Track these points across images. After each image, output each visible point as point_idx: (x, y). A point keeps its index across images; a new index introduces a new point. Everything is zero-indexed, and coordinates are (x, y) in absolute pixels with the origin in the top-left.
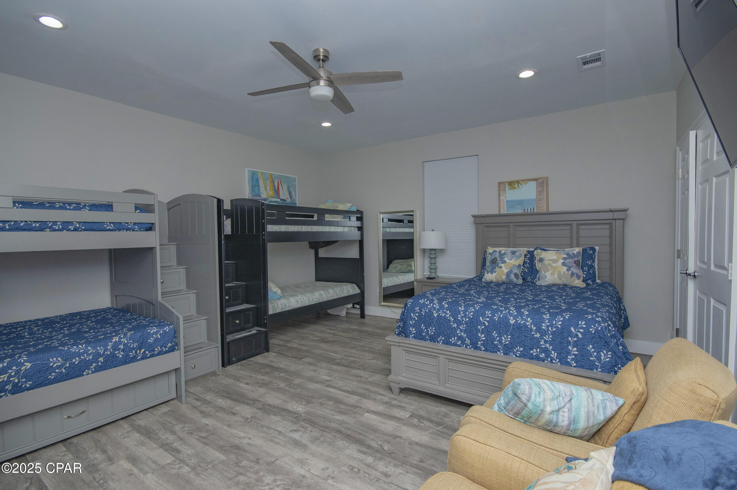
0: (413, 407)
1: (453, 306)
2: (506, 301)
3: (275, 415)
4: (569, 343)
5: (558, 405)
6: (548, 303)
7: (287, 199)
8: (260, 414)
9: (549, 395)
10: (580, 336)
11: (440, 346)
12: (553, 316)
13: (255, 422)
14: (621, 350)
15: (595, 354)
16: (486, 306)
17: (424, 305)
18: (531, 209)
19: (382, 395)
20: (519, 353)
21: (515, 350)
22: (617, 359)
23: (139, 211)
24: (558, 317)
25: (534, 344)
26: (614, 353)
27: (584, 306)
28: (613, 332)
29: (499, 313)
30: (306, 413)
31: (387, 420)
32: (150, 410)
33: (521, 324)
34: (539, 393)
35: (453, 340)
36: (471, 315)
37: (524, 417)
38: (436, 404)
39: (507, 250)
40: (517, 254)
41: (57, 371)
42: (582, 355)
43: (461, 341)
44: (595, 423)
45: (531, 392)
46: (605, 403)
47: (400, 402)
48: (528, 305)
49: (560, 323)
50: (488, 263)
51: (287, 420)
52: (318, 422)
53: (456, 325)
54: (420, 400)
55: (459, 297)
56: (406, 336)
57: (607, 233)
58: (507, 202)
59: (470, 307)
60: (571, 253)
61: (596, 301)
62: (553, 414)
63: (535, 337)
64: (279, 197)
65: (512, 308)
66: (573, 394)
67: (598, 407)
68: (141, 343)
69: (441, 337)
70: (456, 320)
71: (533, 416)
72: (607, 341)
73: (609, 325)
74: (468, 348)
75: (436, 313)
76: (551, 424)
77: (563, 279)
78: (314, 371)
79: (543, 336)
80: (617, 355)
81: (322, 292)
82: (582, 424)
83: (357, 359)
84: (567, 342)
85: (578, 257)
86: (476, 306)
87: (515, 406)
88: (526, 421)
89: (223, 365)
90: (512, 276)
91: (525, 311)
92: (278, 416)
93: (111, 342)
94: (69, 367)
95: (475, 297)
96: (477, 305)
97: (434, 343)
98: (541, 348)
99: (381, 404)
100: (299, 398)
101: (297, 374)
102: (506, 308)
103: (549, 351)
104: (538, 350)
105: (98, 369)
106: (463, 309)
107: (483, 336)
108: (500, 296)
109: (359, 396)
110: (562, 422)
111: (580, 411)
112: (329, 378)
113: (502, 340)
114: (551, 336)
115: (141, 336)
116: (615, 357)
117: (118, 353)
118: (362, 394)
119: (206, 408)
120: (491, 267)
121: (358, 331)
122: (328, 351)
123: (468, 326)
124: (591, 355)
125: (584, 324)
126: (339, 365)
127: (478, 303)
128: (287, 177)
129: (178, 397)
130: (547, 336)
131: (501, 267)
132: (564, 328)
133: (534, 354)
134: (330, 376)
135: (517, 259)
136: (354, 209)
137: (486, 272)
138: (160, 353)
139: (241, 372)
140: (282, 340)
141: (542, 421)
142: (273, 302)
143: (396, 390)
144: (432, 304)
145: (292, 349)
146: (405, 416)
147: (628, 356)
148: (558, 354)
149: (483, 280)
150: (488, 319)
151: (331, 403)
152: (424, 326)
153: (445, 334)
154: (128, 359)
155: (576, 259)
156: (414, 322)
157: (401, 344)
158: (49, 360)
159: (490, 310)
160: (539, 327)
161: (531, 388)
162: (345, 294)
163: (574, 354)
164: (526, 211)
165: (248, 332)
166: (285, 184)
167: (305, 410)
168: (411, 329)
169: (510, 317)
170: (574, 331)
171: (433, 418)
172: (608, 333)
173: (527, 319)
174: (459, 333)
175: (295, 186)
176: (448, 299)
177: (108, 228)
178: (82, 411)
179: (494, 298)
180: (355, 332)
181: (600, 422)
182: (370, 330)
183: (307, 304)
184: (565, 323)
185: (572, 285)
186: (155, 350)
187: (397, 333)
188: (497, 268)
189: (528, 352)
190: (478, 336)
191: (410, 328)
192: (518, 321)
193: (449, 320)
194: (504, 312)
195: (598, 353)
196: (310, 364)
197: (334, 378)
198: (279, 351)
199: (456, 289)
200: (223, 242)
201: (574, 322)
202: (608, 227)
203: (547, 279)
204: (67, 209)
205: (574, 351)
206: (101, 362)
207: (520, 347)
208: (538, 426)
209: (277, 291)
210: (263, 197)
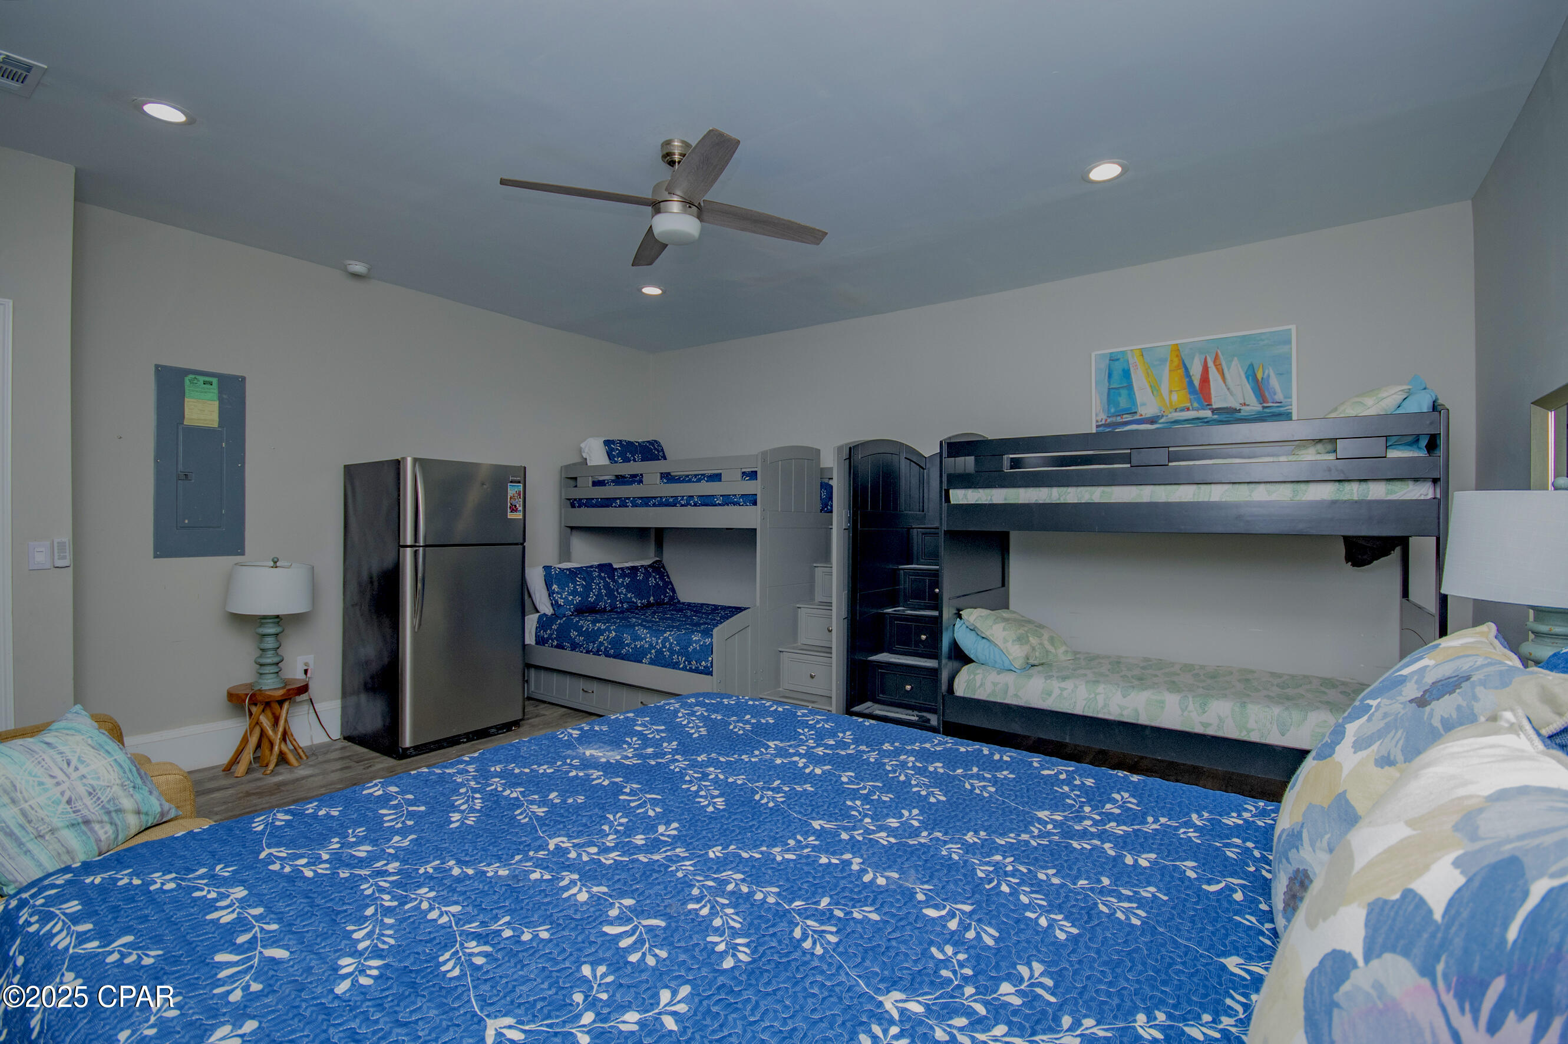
7: (1243, 404)
64: (1207, 406)
128: (1245, 339)
166: (1238, 363)
210: (1143, 413)
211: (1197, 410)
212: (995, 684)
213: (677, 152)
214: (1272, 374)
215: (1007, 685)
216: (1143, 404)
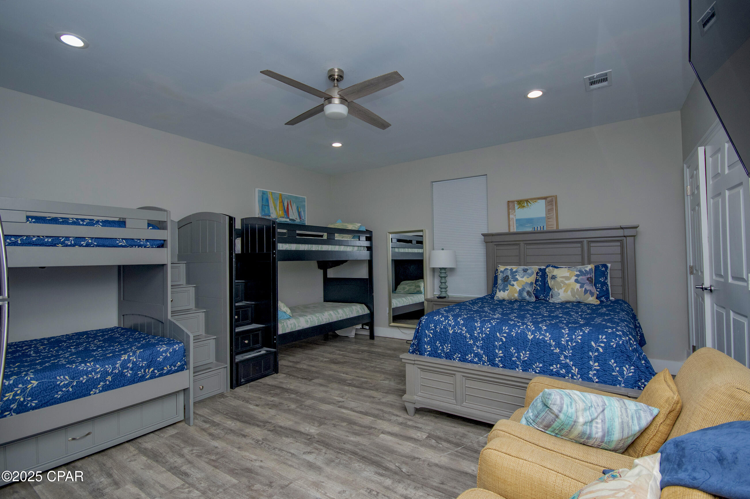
0: (429, 428)
1: (469, 322)
2: (522, 317)
3: (288, 437)
4: (590, 358)
5: (591, 416)
6: (565, 318)
7: (296, 219)
8: (271, 436)
9: (581, 405)
10: (601, 350)
11: (456, 363)
12: (572, 331)
13: (267, 444)
14: (644, 365)
15: (618, 369)
16: (503, 321)
17: (439, 322)
18: (540, 227)
19: (397, 416)
20: (539, 369)
21: (534, 366)
22: (640, 373)
23: (151, 228)
24: (577, 332)
25: (554, 359)
26: (637, 367)
27: (602, 321)
28: (635, 346)
29: (517, 329)
30: (319, 434)
31: (403, 441)
32: (156, 433)
33: (540, 339)
34: (571, 403)
35: (469, 357)
36: (487, 331)
37: (555, 430)
38: (453, 425)
39: (518, 268)
40: (529, 271)
41: (64, 389)
42: (604, 370)
43: (478, 358)
44: (630, 434)
45: (562, 402)
46: (639, 414)
47: (416, 422)
48: (545, 321)
49: (580, 337)
50: (499, 281)
51: (300, 441)
52: (332, 443)
53: (472, 342)
54: (436, 420)
55: (473, 314)
56: (421, 354)
57: (618, 250)
58: (517, 220)
59: (486, 323)
60: (583, 270)
61: (613, 316)
62: (586, 425)
63: (554, 352)
64: (288, 217)
65: (530, 323)
66: (606, 405)
67: (632, 418)
68: (150, 362)
69: (457, 354)
70: (472, 337)
71: (565, 428)
72: (629, 355)
73: (630, 339)
74: (485, 365)
75: (452, 330)
76: (585, 436)
77: (577, 296)
78: (326, 392)
79: (562, 351)
80: (640, 370)
81: (331, 312)
82: (616, 436)
83: (369, 380)
84: (588, 357)
85: (591, 274)
86: (492, 321)
87: (545, 417)
88: (557, 434)
89: (232, 387)
90: (525, 294)
91: (543, 326)
92: (290, 438)
93: (120, 360)
94: (76, 386)
95: (490, 313)
96: (494, 321)
97: (450, 360)
98: (561, 364)
99: (396, 425)
100: (311, 419)
101: (307, 395)
102: (523, 324)
103: (569, 366)
104: (558, 366)
105: (106, 388)
106: (479, 325)
107: (501, 352)
108: (515, 313)
109: (373, 417)
110: (596, 434)
111: (614, 422)
112: (341, 399)
113: (521, 356)
114: (571, 351)
115: (150, 354)
116: (638, 372)
117: (126, 372)
118: (376, 415)
119: (215, 430)
120: (503, 285)
121: (368, 352)
122: (338, 372)
123: (484, 342)
124: (613, 370)
125: (605, 338)
126: (350, 386)
127: (494, 319)
128: (296, 198)
129: (186, 420)
130: (567, 351)
131: (513, 285)
132: (584, 343)
133: (554, 370)
134: (342, 397)
135: (529, 276)
136: (363, 229)
137: (498, 290)
138: (169, 373)
139: (250, 393)
140: (291, 362)
141: (575, 433)
142: (282, 322)
143: (411, 411)
144: (447, 321)
145: (302, 371)
146: (422, 437)
147: (651, 371)
148: (578, 369)
149: (495, 298)
150: (505, 335)
151: (344, 424)
152: (439, 343)
153: (461, 351)
154: (137, 378)
155: (589, 276)
156: (429, 339)
157: (416, 362)
158: (56, 377)
159: (507, 326)
160: (558, 342)
161: (562, 398)
162: (354, 314)
163: (595, 370)
164: (536, 229)
165: (257, 352)
166: (295, 204)
167: (318, 432)
168: (426, 346)
169: (528, 332)
170: (594, 345)
171: (451, 439)
172: (630, 347)
173: (546, 334)
174: (475, 350)
175: (304, 206)
176: (463, 315)
177: (120, 244)
178: (87, 433)
179: (510, 314)
180: (365, 353)
181: (635, 433)
182: (380, 350)
183: (317, 325)
184: (585, 337)
185: (586, 302)
186: (164, 369)
187: (411, 351)
188: (509, 286)
189: (548, 368)
190: (496, 352)
191: (424, 346)
192: (537, 336)
193: (465, 337)
194: (521, 327)
195: (621, 367)
196: (321, 385)
197: (346, 399)
198: (288, 372)
199: (469, 306)
200: (234, 260)
201: (595, 336)
202: (619, 244)
203: (560, 297)
204: (80, 224)
205: (595, 366)
206: (109, 381)
207: (540, 363)
208: (570, 439)
209: (286, 311)
210: (272, 216)
211: (286, 218)
212: (291, 324)
213: (336, 74)
214: (302, 211)
215: (294, 323)
216: (272, 213)
